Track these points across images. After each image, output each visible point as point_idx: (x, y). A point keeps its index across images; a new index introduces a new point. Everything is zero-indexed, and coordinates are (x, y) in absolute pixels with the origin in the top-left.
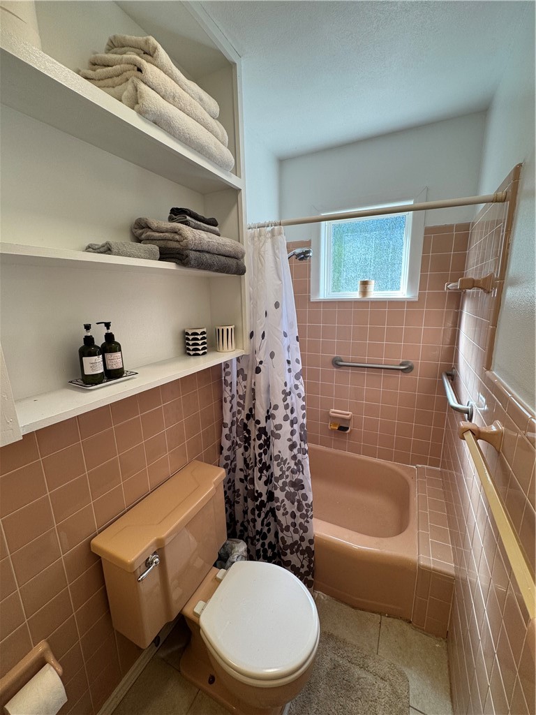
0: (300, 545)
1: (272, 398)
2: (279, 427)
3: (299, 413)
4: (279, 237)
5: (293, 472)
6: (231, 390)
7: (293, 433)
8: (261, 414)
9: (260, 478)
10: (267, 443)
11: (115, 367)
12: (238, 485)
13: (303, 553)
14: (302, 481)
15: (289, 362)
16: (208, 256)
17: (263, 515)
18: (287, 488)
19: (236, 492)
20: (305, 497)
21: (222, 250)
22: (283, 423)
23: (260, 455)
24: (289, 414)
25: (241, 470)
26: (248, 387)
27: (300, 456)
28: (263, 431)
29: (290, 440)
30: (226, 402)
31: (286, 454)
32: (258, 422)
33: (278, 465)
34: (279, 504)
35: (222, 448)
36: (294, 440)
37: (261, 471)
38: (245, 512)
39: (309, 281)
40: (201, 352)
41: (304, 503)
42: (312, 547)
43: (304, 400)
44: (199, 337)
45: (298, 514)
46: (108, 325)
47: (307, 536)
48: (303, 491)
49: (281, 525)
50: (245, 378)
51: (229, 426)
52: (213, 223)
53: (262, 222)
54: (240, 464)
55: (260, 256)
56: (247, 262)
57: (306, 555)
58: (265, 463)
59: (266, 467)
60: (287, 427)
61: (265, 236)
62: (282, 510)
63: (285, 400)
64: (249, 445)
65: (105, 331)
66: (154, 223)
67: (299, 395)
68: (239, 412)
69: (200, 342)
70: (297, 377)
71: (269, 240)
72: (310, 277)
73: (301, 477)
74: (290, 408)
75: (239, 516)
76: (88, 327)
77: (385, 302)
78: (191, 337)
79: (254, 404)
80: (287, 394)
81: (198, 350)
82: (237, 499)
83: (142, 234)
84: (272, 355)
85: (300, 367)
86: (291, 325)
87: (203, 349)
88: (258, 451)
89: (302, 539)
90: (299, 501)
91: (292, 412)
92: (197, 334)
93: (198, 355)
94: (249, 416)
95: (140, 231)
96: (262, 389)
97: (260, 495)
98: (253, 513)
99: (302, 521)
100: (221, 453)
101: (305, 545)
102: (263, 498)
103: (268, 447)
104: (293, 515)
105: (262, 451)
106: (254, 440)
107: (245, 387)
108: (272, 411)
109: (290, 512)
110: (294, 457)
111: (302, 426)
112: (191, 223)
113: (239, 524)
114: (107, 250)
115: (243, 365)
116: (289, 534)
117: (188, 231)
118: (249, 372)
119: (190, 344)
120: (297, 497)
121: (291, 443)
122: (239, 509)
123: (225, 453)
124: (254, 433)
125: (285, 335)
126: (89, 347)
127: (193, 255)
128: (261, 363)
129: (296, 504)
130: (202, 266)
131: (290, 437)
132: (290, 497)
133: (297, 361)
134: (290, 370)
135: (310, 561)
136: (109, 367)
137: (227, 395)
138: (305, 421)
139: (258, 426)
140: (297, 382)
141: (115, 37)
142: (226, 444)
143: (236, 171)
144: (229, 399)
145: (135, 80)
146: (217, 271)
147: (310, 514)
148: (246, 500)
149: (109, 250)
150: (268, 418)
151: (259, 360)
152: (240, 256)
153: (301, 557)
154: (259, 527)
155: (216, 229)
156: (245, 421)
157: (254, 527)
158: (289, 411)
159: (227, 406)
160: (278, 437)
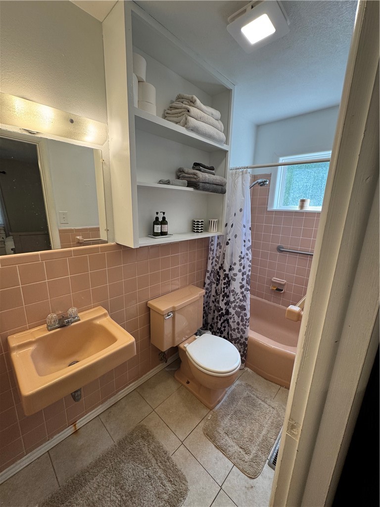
0: (240, 340)
1: (233, 259)
2: (235, 275)
3: (247, 268)
4: (246, 175)
5: (241, 301)
6: (213, 254)
7: (243, 279)
8: (227, 267)
9: (223, 300)
10: (228, 284)
11: (165, 231)
12: (211, 304)
13: (241, 344)
14: (245, 306)
15: (245, 241)
16: (208, 185)
17: (222, 321)
18: (236, 308)
19: (210, 308)
20: (245, 315)
21: (215, 182)
22: (238, 273)
23: (224, 288)
24: (242, 269)
25: (214, 296)
26: (222, 253)
27: (245, 292)
28: (227, 276)
29: (241, 283)
30: (209, 259)
31: (238, 290)
32: (225, 271)
33: (233, 295)
34: (231, 316)
35: (205, 283)
36: (243, 283)
37: (223, 296)
38: (213, 319)
39: (268, 198)
40: (200, 231)
41: (245, 318)
42: (247, 342)
43: (250, 262)
44: (200, 223)
45: (241, 323)
46: (164, 213)
47: (245, 336)
48: (245, 312)
49: (231, 327)
50: (220, 248)
51: (210, 272)
52: (212, 169)
53: (238, 167)
54: (213, 293)
55: (235, 185)
56: (228, 188)
57: (243, 346)
58: (226, 293)
59: (226, 296)
60: (240, 276)
61: (239, 174)
62: (232, 320)
63: (240, 261)
64: (219, 283)
65: (163, 216)
66: (186, 170)
67: (248, 259)
68: (216, 265)
69: (200, 226)
70: (248, 249)
71: (241, 176)
72: (268, 196)
73: (245, 304)
74: (243, 266)
75: (210, 321)
76: (157, 213)
77: (315, 213)
78: (196, 223)
79: (224, 261)
80: (242, 258)
81: (199, 230)
82: (210, 311)
83: (180, 175)
84: (236, 236)
85: (250, 244)
86: (248, 222)
87: (201, 229)
88: (223, 286)
89: (242, 337)
90: (242, 317)
91: (244, 268)
92: (199, 222)
93: (198, 232)
94: (221, 268)
95: (180, 174)
96: (229, 254)
97: (222, 309)
98: (217, 319)
99: (243, 327)
100: (204, 286)
101: (243, 340)
102: (223, 311)
103: (229, 285)
104: (238, 324)
105: (225, 286)
106: (222, 280)
107: (220, 252)
108: (233, 266)
109: (237, 321)
110: (242, 293)
111: (248, 276)
112: (202, 170)
113: (209, 325)
114: (168, 183)
115: (220, 241)
116: (234, 333)
117: (200, 174)
118: (223, 245)
119: (195, 227)
120: (241, 314)
121: (241, 285)
122: (210, 317)
123: (206, 286)
124: (222, 276)
125: (244, 226)
126: (157, 222)
127: (201, 184)
128: (229, 240)
129: (240, 318)
130: (204, 189)
131: (241, 281)
132: (238, 313)
133: (249, 241)
134: (245, 246)
135: (245, 350)
136: (163, 231)
137: (210, 256)
138: (250, 273)
139: (224, 273)
140: (247, 252)
141: (180, 95)
142: (208, 281)
143: (227, 142)
144: (211, 258)
145: (187, 115)
146: (211, 192)
147: (247, 324)
148: (214, 312)
149: (169, 182)
150: (230, 269)
151: (228, 238)
152: (224, 184)
153: (240, 347)
154: (219, 326)
155: (214, 171)
156: (218, 270)
157: (217, 326)
158: (242, 267)
159: (210, 262)
160: (234, 280)
